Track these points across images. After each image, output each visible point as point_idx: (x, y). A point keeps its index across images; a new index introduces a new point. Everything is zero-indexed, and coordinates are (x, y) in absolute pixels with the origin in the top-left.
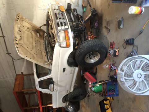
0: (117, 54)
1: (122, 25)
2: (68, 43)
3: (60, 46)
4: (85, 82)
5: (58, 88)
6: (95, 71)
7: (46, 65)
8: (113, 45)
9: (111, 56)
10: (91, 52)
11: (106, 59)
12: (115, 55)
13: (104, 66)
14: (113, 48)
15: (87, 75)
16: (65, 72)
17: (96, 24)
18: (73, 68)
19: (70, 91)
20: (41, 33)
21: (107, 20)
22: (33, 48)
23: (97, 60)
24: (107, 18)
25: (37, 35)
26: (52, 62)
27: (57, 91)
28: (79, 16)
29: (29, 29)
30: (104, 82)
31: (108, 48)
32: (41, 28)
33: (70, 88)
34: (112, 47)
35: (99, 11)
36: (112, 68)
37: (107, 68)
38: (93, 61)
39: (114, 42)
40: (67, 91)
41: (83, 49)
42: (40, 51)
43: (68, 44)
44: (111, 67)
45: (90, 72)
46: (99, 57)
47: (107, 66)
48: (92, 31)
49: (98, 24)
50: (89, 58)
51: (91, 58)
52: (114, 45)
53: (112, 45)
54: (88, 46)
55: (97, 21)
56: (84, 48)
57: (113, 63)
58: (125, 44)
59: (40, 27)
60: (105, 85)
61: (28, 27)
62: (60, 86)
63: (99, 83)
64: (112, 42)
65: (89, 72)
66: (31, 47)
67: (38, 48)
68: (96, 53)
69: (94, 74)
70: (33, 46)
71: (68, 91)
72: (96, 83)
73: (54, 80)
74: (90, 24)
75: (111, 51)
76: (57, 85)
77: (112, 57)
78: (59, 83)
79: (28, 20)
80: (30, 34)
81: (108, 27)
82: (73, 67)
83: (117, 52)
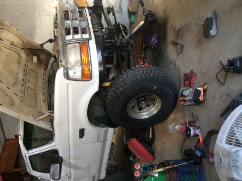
0: (201, 98)
1: (214, 28)
2: (87, 70)
3: (67, 76)
4: (131, 159)
5: (72, 171)
6: (151, 137)
7: (41, 122)
8: (191, 78)
9: (188, 103)
10: (142, 94)
11: (175, 111)
12: (197, 101)
13: (170, 127)
14: (190, 85)
15: (135, 145)
16: (84, 137)
17: (154, 40)
18: (102, 129)
19: (99, 177)
20: (43, 57)
21: (177, 28)
22: (15, 84)
23: (155, 112)
24: (176, 22)
25: (32, 59)
26: (52, 115)
27: (71, 177)
28: (119, 25)
29: (15, 46)
30: (171, 167)
31: (180, 87)
32: (44, 45)
33: (99, 172)
34: (187, 82)
35: (160, 14)
36: (190, 133)
37: (176, 132)
38: (145, 115)
39: (192, 71)
40: (92, 178)
41: (122, 86)
42: (34, 92)
43: (86, 72)
44: (188, 130)
45: (140, 139)
46: (160, 107)
47: (177, 127)
48: (145, 55)
49: (158, 39)
50: (136, 107)
51: (140, 109)
52: (193, 79)
53: (189, 79)
54: (134, 79)
55: (156, 34)
56: (126, 83)
57: (191, 119)
58: (224, 73)
59: (42, 45)
60: (174, 174)
61: (12, 42)
62: (76, 168)
63: (158, 168)
64: (188, 71)
65: (138, 138)
66: (12, 80)
67: (30, 85)
68: (152, 98)
69: (149, 144)
70: (16, 79)
71: (94, 177)
72: (152, 167)
73: (60, 154)
74: (142, 43)
75: (188, 93)
76: (69, 165)
77: (189, 105)
78: (72, 161)
79: (15, 29)
80: (15, 55)
81: (180, 42)
82: (104, 127)
83: (202, 94)
